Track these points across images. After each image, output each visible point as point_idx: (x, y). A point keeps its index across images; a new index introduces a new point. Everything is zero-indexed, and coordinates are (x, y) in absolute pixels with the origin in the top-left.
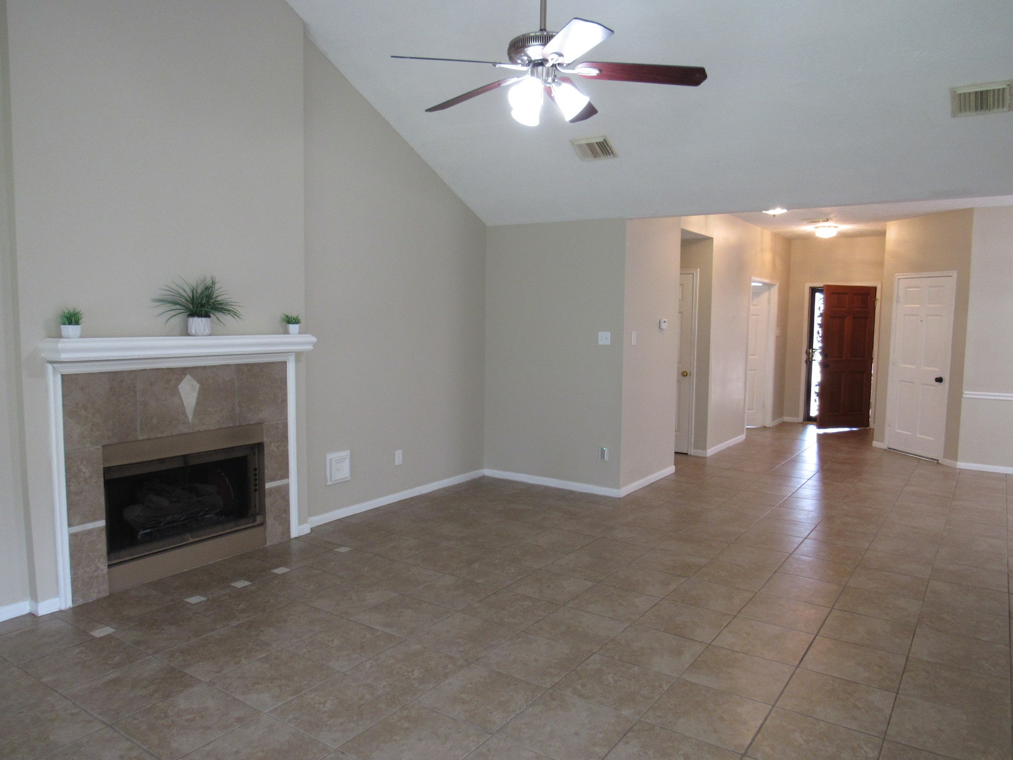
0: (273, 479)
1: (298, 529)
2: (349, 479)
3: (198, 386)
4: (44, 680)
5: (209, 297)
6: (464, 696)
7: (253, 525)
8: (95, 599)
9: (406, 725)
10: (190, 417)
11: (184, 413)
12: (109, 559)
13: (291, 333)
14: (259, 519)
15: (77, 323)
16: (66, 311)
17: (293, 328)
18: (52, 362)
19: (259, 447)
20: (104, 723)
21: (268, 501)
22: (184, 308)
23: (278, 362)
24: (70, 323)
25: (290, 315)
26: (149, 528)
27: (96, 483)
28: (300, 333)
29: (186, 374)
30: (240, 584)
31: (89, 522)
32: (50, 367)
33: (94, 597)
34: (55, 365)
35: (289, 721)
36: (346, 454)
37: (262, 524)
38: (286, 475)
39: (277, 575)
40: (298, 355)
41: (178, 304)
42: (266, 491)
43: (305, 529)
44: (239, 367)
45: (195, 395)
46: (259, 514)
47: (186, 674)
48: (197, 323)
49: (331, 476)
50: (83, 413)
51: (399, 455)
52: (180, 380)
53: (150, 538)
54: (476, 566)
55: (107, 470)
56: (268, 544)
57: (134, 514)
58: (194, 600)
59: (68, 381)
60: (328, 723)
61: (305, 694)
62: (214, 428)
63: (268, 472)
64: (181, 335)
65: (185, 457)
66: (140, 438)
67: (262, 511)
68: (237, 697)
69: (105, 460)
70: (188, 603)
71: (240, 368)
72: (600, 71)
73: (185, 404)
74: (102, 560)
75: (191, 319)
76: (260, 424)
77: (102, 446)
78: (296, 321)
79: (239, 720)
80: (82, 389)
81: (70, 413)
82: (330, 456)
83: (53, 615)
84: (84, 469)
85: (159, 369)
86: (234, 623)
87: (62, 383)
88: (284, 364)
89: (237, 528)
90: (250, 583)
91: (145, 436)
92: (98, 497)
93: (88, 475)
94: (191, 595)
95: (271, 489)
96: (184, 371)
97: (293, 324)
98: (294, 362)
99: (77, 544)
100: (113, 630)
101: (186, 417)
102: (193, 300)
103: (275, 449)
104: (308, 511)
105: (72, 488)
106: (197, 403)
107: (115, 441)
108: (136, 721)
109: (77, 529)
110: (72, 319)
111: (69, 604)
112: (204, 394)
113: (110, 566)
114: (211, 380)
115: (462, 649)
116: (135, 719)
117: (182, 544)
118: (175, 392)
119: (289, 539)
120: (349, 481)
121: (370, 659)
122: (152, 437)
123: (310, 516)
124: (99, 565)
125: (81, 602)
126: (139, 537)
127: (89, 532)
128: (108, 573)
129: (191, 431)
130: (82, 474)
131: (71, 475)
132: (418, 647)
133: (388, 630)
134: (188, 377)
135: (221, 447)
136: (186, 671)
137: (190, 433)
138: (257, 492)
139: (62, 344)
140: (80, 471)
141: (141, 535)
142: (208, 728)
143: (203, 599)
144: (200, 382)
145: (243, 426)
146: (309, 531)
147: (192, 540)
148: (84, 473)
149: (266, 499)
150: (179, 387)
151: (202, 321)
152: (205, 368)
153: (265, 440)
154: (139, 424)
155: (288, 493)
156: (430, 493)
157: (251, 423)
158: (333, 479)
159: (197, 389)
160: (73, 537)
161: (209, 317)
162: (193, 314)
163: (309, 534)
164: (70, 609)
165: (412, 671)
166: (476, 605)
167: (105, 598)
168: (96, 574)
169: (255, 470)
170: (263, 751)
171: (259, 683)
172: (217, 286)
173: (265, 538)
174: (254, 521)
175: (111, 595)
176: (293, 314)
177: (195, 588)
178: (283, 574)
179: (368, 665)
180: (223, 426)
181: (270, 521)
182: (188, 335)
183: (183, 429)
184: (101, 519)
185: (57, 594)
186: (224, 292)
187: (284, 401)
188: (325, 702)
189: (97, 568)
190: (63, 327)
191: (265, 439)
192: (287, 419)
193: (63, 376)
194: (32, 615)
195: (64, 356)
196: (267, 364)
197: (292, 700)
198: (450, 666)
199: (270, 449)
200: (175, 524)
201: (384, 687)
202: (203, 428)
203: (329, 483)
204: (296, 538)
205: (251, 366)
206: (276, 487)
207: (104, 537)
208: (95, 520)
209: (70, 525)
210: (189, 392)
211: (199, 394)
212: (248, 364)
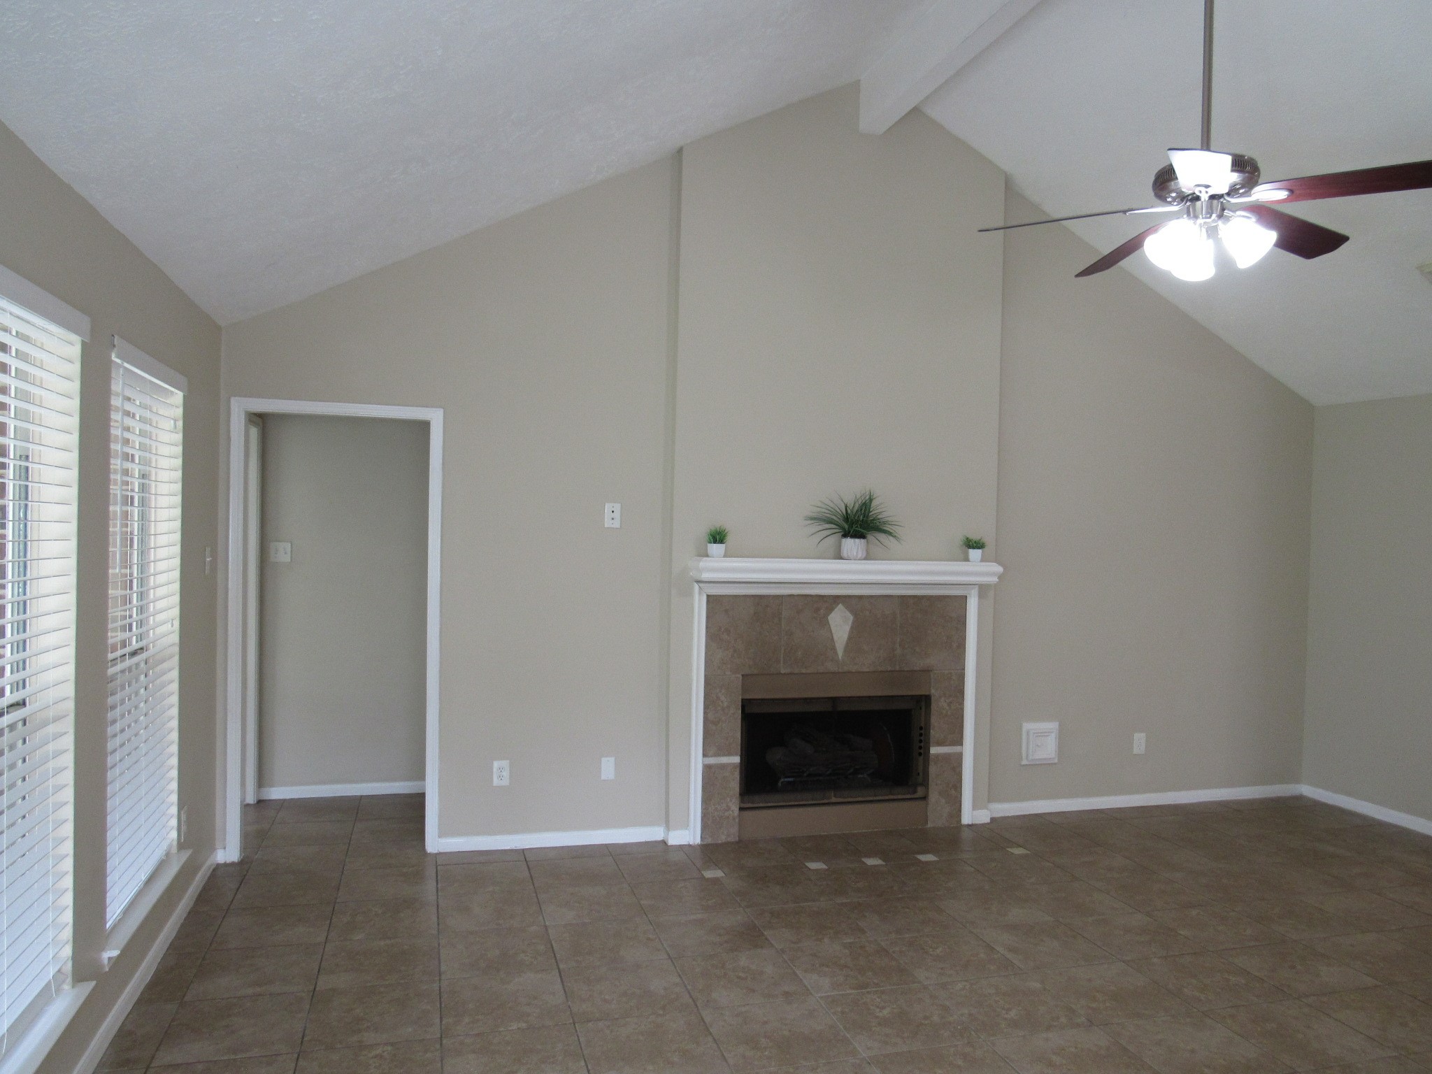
0: (940, 743)
1: (971, 814)
2: (1056, 761)
3: (851, 618)
4: (642, 902)
5: (866, 515)
6: (1054, 1058)
7: (912, 796)
8: (723, 841)
9: (960, 1062)
10: (840, 653)
11: (834, 649)
12: (742, 801)
13: (971, 560)
14: (920, 792)
15: (721, 542)
16: (713, 529)
17: (975, 554)
18: (698, 582)
19: (926, 700)
20: (669, 955)
21: (933, 770)
22: (836, 527)
23: (956, 597)
24: (715, 542)
25: (971, 537)
26: (789, 777)
27: (733, 714)
28: (982, 560)
29: (838, 604)
30: (871, 862)
31: (724, 755)
32: (696, 586)
33: (722, 839)
34: (701, 585)
35: (834, 1013)
36: (1053, 726)
37: (925, 798)
38: (959, 741)
39: (920, 861)
40: (983, 589)
41: (831, 523)
42: (931, 757)
43: (983, 817)
44: (903, 599)
45: (847, 628)
46: (922, 785)
47: (763, 935)
48: (852, 546)
49: (1027, 755)
50: (725, 637)
51: (1139, 742)
52: (830, 610)
53: (792, 788)
54: (1194, 912)
55: (745, 704)
56: (930, 825)
57: (776, 756)
58: (813, 866)
59: (714, 602)
60: (874, 1029)
61: (868, 992)
62: (868, 670)
63: (934, 733)
64: (835, 559)
65: (834, 700)
66: (783, 671)
67: (925, 783)
68: (798, 972)
69: (745, 689)
70: (807, 867)
71: (905, 601)
72: (1291, 191)
73: (835, 638)
74: (734, 801)
75: (844, 540)
76: (927, 671)
77: (743, 675)
78: (978, 545)
79: (787, 994)
80: (726, 611)
81: (713, 637)
82: (1027, 726)
83: (681, 848)
84: (723, 698)
85: (808, 595)
86: (839, 900)
87: (707, 604)
88: (964, 599)
89: (892, 797)
90: (884, 863)
91: (788, 671)
92: (733, 729)
93: (725, 704)
94: (812, 860)
95: (937, 756)
96: (836, 599)
97: (974, 548)
98: (977, 599)
99: (711, 776)
100: (723, 875)
101: (836, 653)
102: (847, 518)
103: (945, 705)
104: (990, 794)
105: (710, 716)
106: (850, 638)
107: (756, 672)
108: (694, 963)
109: (712, 761)
110: (718, 537)
111: (698, 841)
112: (858, 629)
113: (741, 809)
114: (867, 613)
115: (1094, 1005)
116: (694, 960)
117: (823, 802)
118: (824, 623)
119: (959, 826)
120: (1055, 764)
121: (966, 981)
122: (796, 671)
123: (990, 801)
124: (730, 804)
125: (709, 841)
126: (780, 784)
127: (723, 767)
128: (739, 815)
129: (840, 670)
130: (720, 703)
131: (710, 702)
132: (1038, 985)
133: (1010, 956)
134: (840, 606)
135: (880, 694)
136: (765, 933)
137: (839, 673)
138: (922, 757)
139: (704, 563)
140: (718, 698)
141: (782, 783)
142: (754, 991)
143: (824, 867)
144: (855, 614)
145: (904, 671)
146: (988, 820)
147: (834, 800)
148: (722, 702)
149: (930, 767)
150: (829, 618)
151: (855, 543)
152: (860, 597)
154: (782, 656)
155: (960, 764)
156: (1192, 805)
157: (915, 668)
158: (1030, 758)
159: (850, 623)
160: (707, 769)
161: (865, 537)
162: (846, 535)
163: (988, 824)
164: (698, 845)
165: (1009, 1010)
166: (1155, 960)
167: (732, 843)
168: (727, 814)
169: (921, 728)
170: (790, 1031)
171: (827, 966)
172: (874, 503)
173: (927, 816)
174: (915, 792)
175: (740, 841)
176: (974, 536)
177: (819, 854)
178: (927, 863)
179: (960, 986)
180: (880, 669)
181: (933, 796)
182: (841, 558)
183: (831, 667)
184: (736, 755)
185: (686, 825)
186: (885, 508)
187: (962, 645)
188: (883, 1008)
189: (729, 808)
190: (709, 545)
191: (933, 691)
192: (964, 669)
193: (708, 596)
194: (664, 842)
195: (706, 576)
196: (942, 598)
197: (851, 994)
198: (1063, 1020)
199: (940, 705)
200: (821, 778)
201: (962, 1015)
202: (854, 669)
203: (1025, 762)
204: (969, 826)
205: (918, 599)
206: (945, 754)
207: (737, 775)
208: (730, 754)
209: (705, 755)
210: (840, 625)
211: (852, 628)
212: (915, 597)
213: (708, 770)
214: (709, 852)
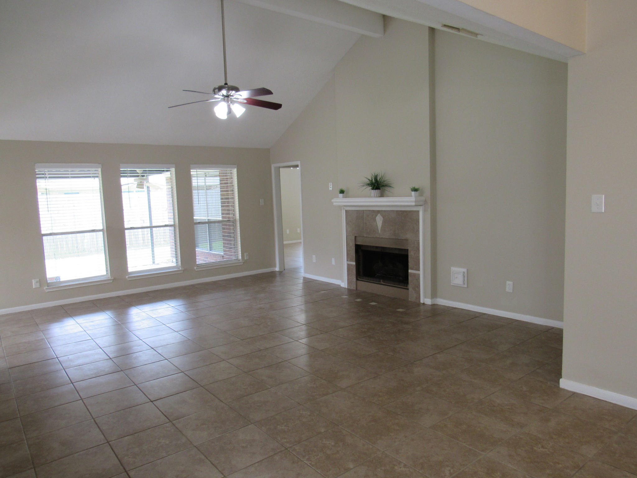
0: (412, 269)
2: (466, 286)
7: (405, 288)
8: (352, 288)
10: (380, 231)
11: (378, 229)
12: (356, 277)
13: (414, 196)
15: (343, 193)
16: (340, 189)
17: (414, 193)
19: (407, 251)
21: (410, 278)
23: (415, 211)
27: (353, 249)
34: (343, 207)
36: (463, 270)
38: (418, 269)
40: (425, 208)
42: (409, 273)
43: (429, 302)
44: (398, 211)
45: (381, 222)
49: (452, 280)
50: (350, 223)
51: (509, 285)
52: (376, 215)
56: (410, 300)
62: (387, 237)
63: (410, 265)
66: (365, 236)
67: (407, 282)
69: (356, 241)
71: (398, 213)
73: (378, 225)
74: (354, 276)
76: (406, 240)
77: (355, 237)
78: (416, 190)
80: (350, 215)
81: (347, 223)
82: (453, 269)
83: (343, 288)
84: (350, 243)
85: (370, 210)
87: (345, 213)
88: (417, 211)
92: (353, 254)
95: (411, 273)
96: (378, 212)
98: (422, 211)
101: (378, 231)
103: (413, 254)
105: (348, 248)
106: (382, 226)
107: (358, 235)
109: (349, 263)
111: (347, 286)
112: (384, 222)
113: (356, 280)
114: (387, 216)
117: (379, 283)
118: (375, 220)
120: (466, 288)
122: (368, 236)
125: (349, 288)
127: (351, 265)
128: (356, 282)
129: (380, 237)
130: (350, 245)
131: (348, 244)
134: (379, 214)
135: (392, 247)
144: (383, 218)
145: (399, 239)
147: (382, 283)
150: (376, 218)
151: (377, 191)
152: (385, 211)
153: (409, 249)
154: (364, 230)
155: (419, 279)
157: (403, 239)
158: (453, 282)
159: (382, 220)
161: (380, 189)
162: (373, 189)
163: (431, 305)
164: (347, 288)
167: (354, 290)
173: (408, 296)
174: (405, 286)
175: (356, 289)
180: (392, 238)
181: (410, 289)
183: (377, 235)
185: (344, 281)
187: (418, 231)
189: (353, 279)
190: (340, 194)
192: (419, 240)
193: (346, 211)
196: (410, 211)
199: (411, 254)
202: (383, 237)
203: (452, 284)
205: (403, 212)
206: (414, 273)
207: (355, 268)
208: (353, 261)
209: (347, 261)
210: (379, 220)
211: (383, 222)
212: (402, 211)
213: (348, 265)
214: (349, 290)
